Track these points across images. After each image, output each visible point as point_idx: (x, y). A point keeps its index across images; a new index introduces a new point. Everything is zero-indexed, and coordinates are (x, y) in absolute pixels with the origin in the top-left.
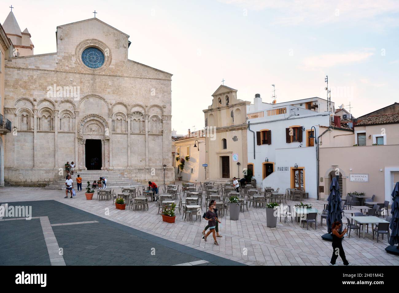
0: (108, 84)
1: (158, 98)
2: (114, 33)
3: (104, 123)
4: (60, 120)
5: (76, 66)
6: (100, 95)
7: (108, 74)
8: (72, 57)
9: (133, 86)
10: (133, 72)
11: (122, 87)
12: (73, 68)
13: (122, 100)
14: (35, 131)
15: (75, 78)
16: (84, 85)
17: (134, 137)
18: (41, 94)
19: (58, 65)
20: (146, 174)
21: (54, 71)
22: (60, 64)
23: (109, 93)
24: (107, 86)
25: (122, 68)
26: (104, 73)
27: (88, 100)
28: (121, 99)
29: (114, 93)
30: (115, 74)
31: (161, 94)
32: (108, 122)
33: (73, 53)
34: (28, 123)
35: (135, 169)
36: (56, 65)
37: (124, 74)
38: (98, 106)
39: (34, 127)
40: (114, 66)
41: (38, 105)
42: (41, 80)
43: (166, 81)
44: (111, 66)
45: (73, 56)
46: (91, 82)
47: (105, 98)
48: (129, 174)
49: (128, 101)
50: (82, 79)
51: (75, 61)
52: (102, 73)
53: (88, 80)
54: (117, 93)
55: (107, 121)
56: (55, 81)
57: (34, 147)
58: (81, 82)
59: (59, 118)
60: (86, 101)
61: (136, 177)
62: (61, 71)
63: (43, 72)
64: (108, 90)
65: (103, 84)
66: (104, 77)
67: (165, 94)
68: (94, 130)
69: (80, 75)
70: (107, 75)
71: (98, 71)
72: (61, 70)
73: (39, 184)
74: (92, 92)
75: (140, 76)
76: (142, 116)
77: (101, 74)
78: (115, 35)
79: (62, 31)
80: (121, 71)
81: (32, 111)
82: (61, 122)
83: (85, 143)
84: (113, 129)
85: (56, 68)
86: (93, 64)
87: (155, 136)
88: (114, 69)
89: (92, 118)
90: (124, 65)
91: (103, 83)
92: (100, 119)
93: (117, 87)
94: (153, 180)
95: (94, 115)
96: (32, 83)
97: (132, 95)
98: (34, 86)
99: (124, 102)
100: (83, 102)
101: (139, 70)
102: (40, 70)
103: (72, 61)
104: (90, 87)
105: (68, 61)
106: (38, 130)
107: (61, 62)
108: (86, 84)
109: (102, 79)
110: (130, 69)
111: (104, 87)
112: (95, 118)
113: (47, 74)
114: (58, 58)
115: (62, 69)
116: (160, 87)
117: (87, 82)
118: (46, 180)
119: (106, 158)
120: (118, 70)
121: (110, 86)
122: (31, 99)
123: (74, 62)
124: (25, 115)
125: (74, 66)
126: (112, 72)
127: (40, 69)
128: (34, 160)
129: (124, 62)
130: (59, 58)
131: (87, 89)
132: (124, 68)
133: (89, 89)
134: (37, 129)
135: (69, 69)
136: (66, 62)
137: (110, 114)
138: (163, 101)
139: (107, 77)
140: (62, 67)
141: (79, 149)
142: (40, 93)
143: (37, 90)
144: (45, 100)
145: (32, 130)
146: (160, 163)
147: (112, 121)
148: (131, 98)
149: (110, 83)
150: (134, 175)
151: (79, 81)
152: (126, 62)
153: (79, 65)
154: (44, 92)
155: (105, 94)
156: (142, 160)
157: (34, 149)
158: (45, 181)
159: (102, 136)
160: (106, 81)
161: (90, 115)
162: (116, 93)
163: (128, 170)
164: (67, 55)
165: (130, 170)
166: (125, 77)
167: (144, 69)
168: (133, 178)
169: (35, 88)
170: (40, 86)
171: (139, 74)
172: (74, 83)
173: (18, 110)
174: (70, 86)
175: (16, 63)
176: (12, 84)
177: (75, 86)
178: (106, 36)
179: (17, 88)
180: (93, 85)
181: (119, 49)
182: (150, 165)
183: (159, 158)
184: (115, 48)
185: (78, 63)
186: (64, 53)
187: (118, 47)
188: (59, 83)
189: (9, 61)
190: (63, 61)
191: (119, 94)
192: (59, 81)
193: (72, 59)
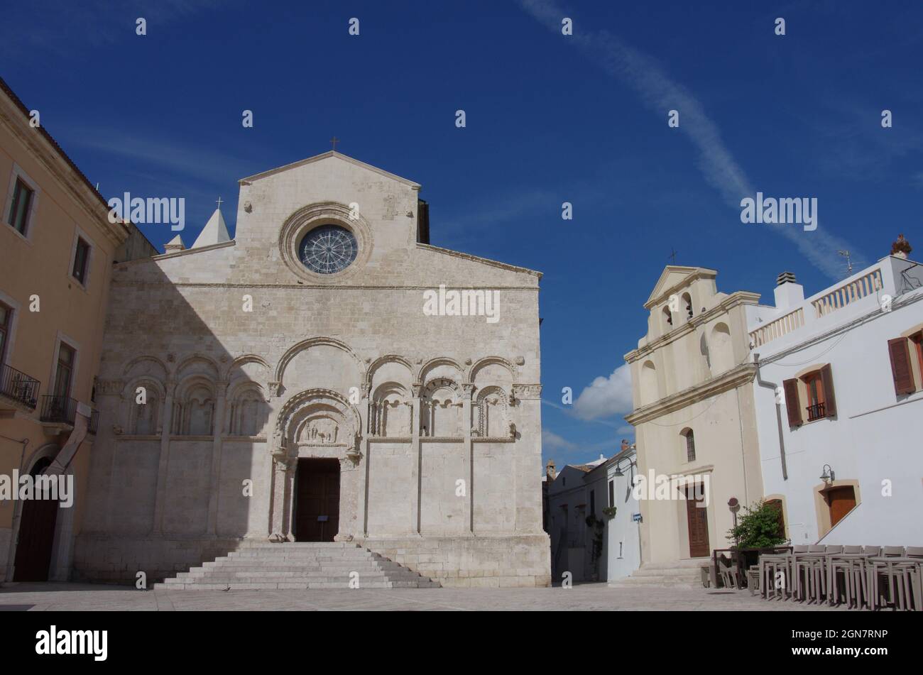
0: (361, 310)
1: (501, 338)
2: (381, 183)
4: (233, 407)
5: (278, 270)
6: (338, 338)
7: (363, 285)
8: (271, 249)
10: (429, 274)
11: (399, 315)
12: (272, 274)
13: (398, 348)
14: (165, 437)
15: (274, 299)
16: (298, 315)
18: (189, 342)
19: (236, 269)
20: (461, 555)
21: (223, 285)
22: (240, 268)
23: (362, 332)
24: (359, 314)
25: (401, 265)
26: (350, 283)
27: (307, 354)
28: (395, 346)
29: (375, 332)
30: (382, 282)
31: (508, 327)
32: (358, 408)
33: (275, 238)
35: (430, 539)
36: (229, 271)
37: (406, 282)
38: (333, 369)
39: (162, 427)
40: (378, 264)
41: (178, 371)
43: (525, 291)
44: (369, 265)
45: (273, 245)
46: (316, 306)
47: (352, 345)
48: (411, 553)
49: (413, 351)
50: (292, 300)
51: (278, 258)
52: (346, 283)
53: (307, 303)
54: (385, 332)
56: (225, 308)
57: (156, 478)
58: (291, 309)
59: (230, 403)
60: (301, 356)
61: (430, 562)
62: (242, 285)
63: (196, 289)
64: (361, 325)
65: (348, 311)
66: (350, 291)
67: (521, 326)
68: (321, 432)
69: (289, 291)
70: (358, 288)
71: (337, 279)
72: (242, 282)
74: (318, 331)
75: (449, 284)
76: (456, 389)
77: (343, 284)
78: (385, 188)
79: (250, 191)
80: (397, 273)
81: (162, 388)
82: (234, 412)
83: (294, 468)
84: (371, 427)
85: (230, 277)
86: (328, 264)
87: (491, 444)
88: (379, 269)
89: (315, 401)
90: (406, 257)
91: (349, 307)
92: (336, 402)
93: (385, 316)
94: (484, 571)
95: (319, 390)
96: (169, 317)
97: (425, 334)
98: (173, 326)
99: (404, 354)
101: (445, 270)
102: (191, 285)
103: (269, 259)
104: (313, 318)
105: (260, 259)
106: (173, 434)
107: (243, 263)
108: (304, 312)
109: (344, 297)
110: (420, 267)
111: (351, 319)
113: (205, 293)
114: (236, 252)
115: (243, 280)
117: (304, 307)
119: (348, 508)
120: (389, 272)
121: (366, 314)
122: (163, 356)
123: (274, 259)
125: (274, 269)
126: (373, 279)
127: (191, 282)
128: (154, 512)
129: (405, 251)
130: (239, 253)
131: (305, 325)
132: (404, 264)
133: (309, 325)
134: (171, 432)
135: (262, 278)
136: (254, 261)
138: (514, 347)
139: (358, 292)
140: (243, 276)
142: (184, 342)
143: (180, 334)
144: (197, 358)
145: (157, 435)
146: (509, 522)
147: (369, 407)
148: (423, 341)
149: (367, 307)
150: (424, 558)
151: (285, 305)
152: (412, 250)
153: (287, 265)
155: (353, 337)
156: (452, 514)
159: (341, 448)
160: (356, 301)
162: (382, 330)
163: (409, 542)
164: (258, 246)
165: (413, 541)
166: (407, 288)
167: (460, 266)
168: (423, 565)
169: (175, 329)
170: (187, 323)
171: (446, 279)
172: (270, 312)
173: (129, 385)
174: (260, 320)
175: (136, 273)
176: (122, 324)
177: (274, 318)
178: (359, 191)
179: (131, 333)
180: (319, 314)
181: (392, 219)
182: (476, 527)
183: (506, 508)
184: (383, 219)
185: (285, 262)
186: (252, 240)
187: (390, 216)
188: (235, 313)
189: (121, 270)
190: (246, 260)
191: (390, 333)
192: (235, 309)
193: (270, 253)
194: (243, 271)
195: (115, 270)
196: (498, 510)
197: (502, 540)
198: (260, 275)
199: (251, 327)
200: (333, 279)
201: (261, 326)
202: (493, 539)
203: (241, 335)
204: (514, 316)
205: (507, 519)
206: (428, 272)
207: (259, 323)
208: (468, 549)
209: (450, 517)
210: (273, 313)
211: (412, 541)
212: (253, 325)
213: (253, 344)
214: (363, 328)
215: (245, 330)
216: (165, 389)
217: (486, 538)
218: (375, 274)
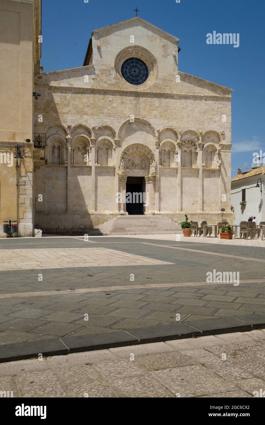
0: (154, 105)
1: (215, 122)
3: (149, 156)
4: (98, 151)
5: (115, 82)
6: (144, 119)
7: (155, 92)
8: (111, 71)
9: (184, 106)
10: (184, 88)
11: (171, 108)
12: (113, 84)
13: (171, 125)
14: (69, 165)
17: (186, 172)
18: (76, 118)
19: (95, 80)
20: (199, 221)
21: (90, 89)
22: (97, 81)
23: (155, 117)
24: (153, 107)
25: (172, 83)
26: (149, 91)
27: (130, 126)
29: (161, 116)
30: (163, 91)
33: (113, 65)
34: (60, 157)
36: (92, 81)
37: (174, 91)
38: (142, 134)
39: (67, 161)
40: (161, 81)
41: (72, 133)
42: (75, 101)
43: (225, 98)
44: (157, 81)
45: (112, 68)
46: (134, 102)
47: (151, 123)
48: (179, 220)
49: (178, 127)
50: (123, 98)
51: (115, 76)
52: (147, 91)
54: (165, 116)
55: (152, 152)
56: (92, 101)
57: (67, 185)
58: (122, 103)
60: (127, 127)
62: (99, 89)
63: (77, 90)
64: (155, 112)
65: (148, 105)
67: (224, 116)
68: (136, 164)
73: (72, 232)
74: (136, 115)
75: (193, 94)
76: (194, 145)
77: (145, 91)
78: (162, 41)
79: (99, 37)
80: (170, 87)
82: (99, 154)
83: (126, 181)
84: (160, 162)
85: (92, 85)
86: (135, 79)
87: (210, 172)
88: (161, 84)
90: (173, 79)
91: (149, 103)
93: (165, 109)
95: (138, 145)
96: (65, 105)
97: (182, 118)
98: (68, 109)
99: (173, 128)
100: (124, 129)
102: (74, 88)
103: (111, 76)
104: (133, 108)
105: (107, 76)
106: (72, 165)
107: (98, 77)
108: (128, 105)
110: (180, 84)
111: (150, 109)
115: (99, 87)
116: (217, 107)
117: (129, 102)
118: (82, 227)
119: (151, 200)
120: (166, 86)
121: (157, 107)
123: (113, 76)
124: (56, 146)
125: (113, 82)
126: (159, 90)
127: (74, 86)
128: (67, 202)
129: (173, 75)
130: (96, 72)
131: (129, 111)
133: (131, 112)
134: (71, 163)
135: (108, 86)
136: (104, 77)
138: (220, 126)
140: (99, 84)
141: (119, 188)
142: (74, 118)
143: (71, 114)
144: (81, 127)
145: (65, 165)
146: (216, 207)
147: (159, 154)
148: (182, 122)
149: (157, 104)
151: (120, 101)
152: (176, 75)
153: (119, 80)
154: (79, 116)
155: (151, 118)
156: (194, 203)
157: (67, 189)
158: (80, 228)
159: (146, 172)
160: (152, 101)
161: (132, 145)
163: (178, 215)
164: (105, 69)
166: (175, 95)
169: (69, 111)
170: (74, 108)
171: (191, 91)
172: (113, 104)
173: (49, 139)
174: (109, 108)
175: (46, 80)
176: (43, 107)
177: (115, 107)
178: (151, 41)
179: (48, 112)
180: (136, 106)
181: (166, 57)
182: (205, 208)
183: (215, 201)
184: (162, 57)
185: (118, 78)
186: (102, 66)
187: (165, 56)
188: (97, 104)
189: (39, 78)
190: (100, 76)
191: (168, 117)
192: (97, 102)
193: (111, 73)
194: (99, 82)
195: (36, 78)
196: (212, 201)
197: (215, 215)
198: (107, 84)
199: (105, 112)
200: (141, 88)
201: (109, 111)
202: (212, 214)
203: (100, 115)
204: (220, 111)
205: (216, 205)
206: (183, 87)
207: (108, 110)
208: (202, 218)
209: (193, 204)
210: (114, 105)
211: (179, 214)
212: (106, 111)
213: (106, 120)
214: (155, 114)
215: (102, 113)
216: (67, 142)
217: (209, 214)
218: (160, 87)
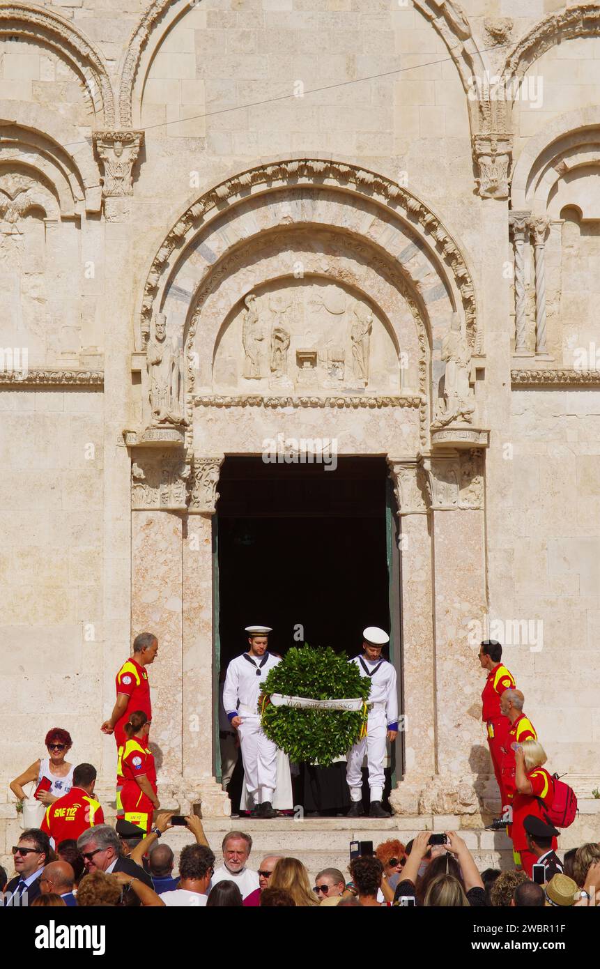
3: (417, 266)
32: (466, 242)
38: (350, 72)
55: (450, 227)
68: (307, 346)
83: (207, 497)
84: (527, 325)
89: (286, 212)
95: (305, 168)
112: (326, 213)
119: (446, 666)
137: (485, 148)
141: (140, 572)
147: (512, 235)
159: (399, 413)
161: (259, 173)
